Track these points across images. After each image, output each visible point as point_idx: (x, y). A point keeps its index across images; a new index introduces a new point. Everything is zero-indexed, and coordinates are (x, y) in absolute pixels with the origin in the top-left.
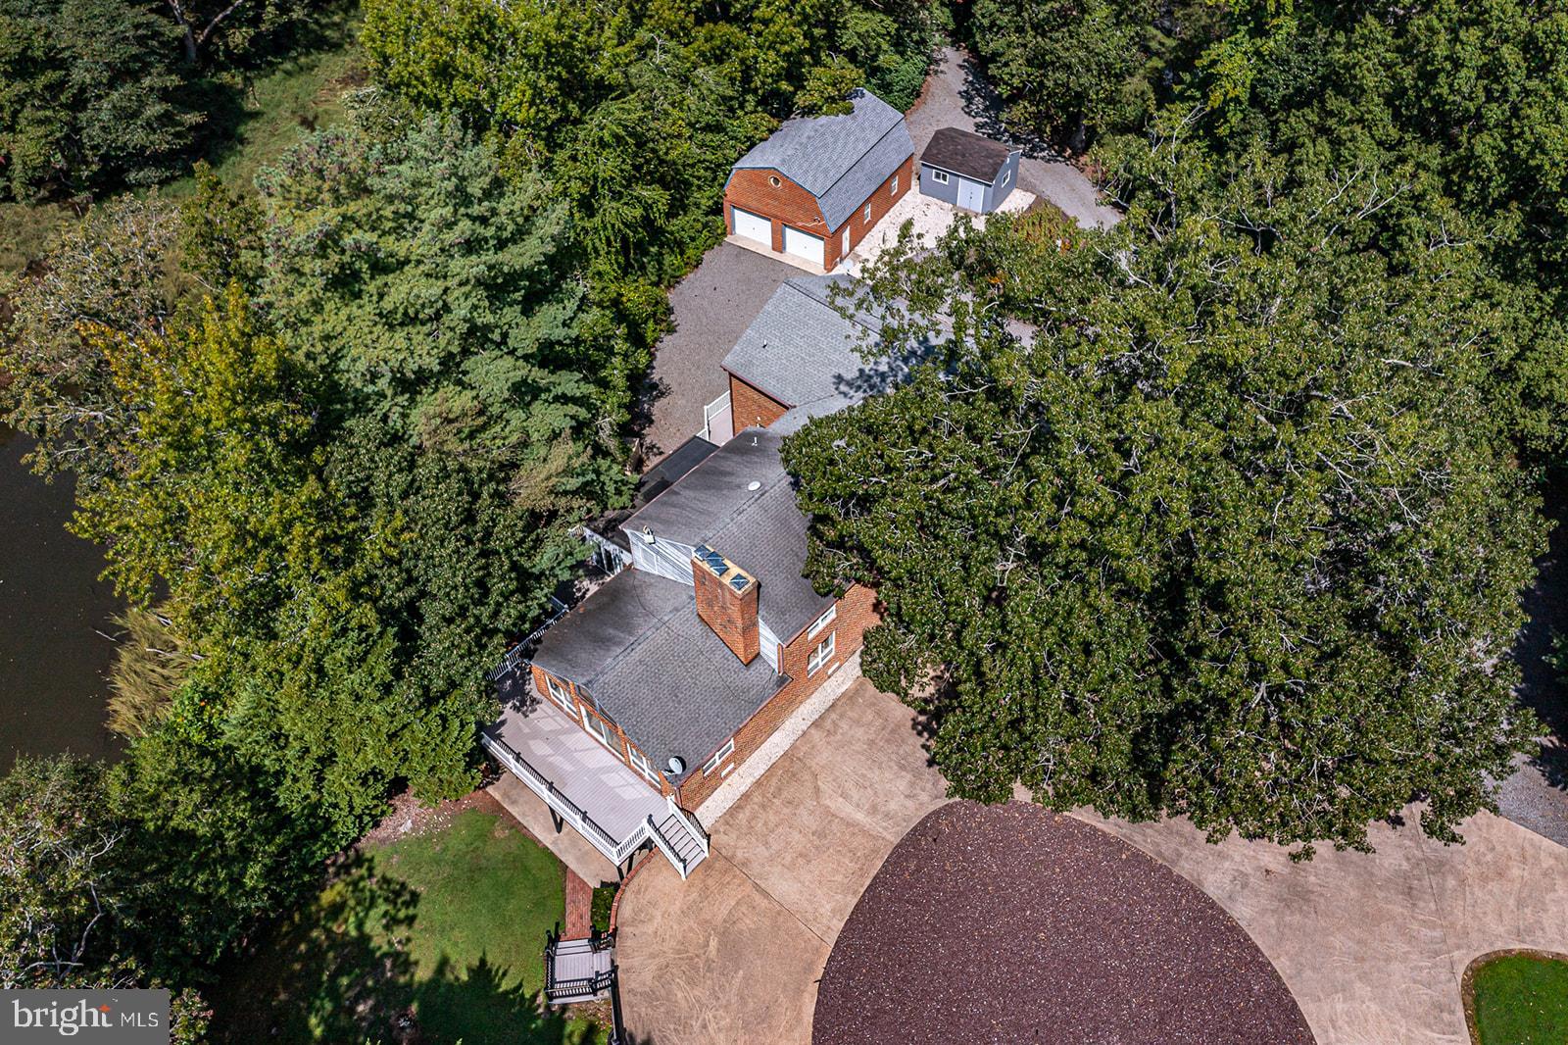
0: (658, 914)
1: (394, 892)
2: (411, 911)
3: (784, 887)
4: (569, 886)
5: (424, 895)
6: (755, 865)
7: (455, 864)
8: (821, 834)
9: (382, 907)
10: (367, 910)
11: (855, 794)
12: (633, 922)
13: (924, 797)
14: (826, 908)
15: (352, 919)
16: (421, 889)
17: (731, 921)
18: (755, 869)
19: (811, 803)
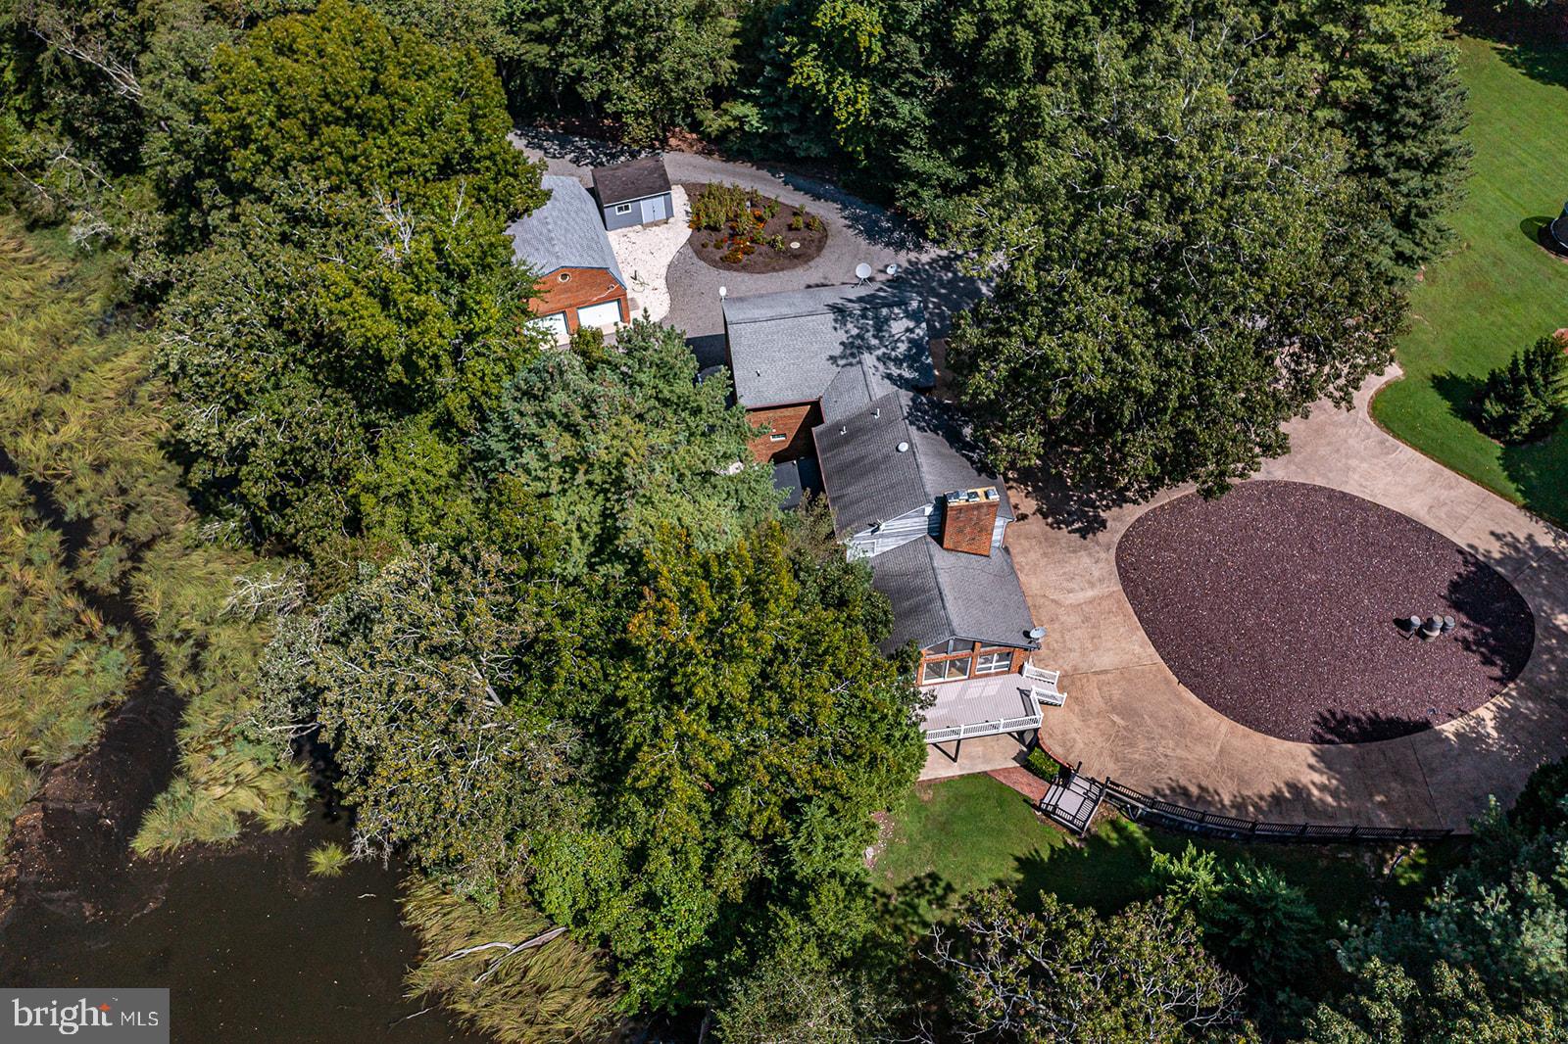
0: (1074, 735)
1: (916, 888)
2: (942, 884)
3: (1106, 660)
4: (1001, 779)
5: (934, 869)
6: (1082, 665)
7: (927, 838)
8: (1087, 619)
9: (923, 902)
10: (916, 912)
11: (1071, 585)
12: (1068, 751)
13: (1103, 555)
14: (1137, 649)
15: (914, 928)
16: (928, 869)
17: (1108, 700)
18: (1084, 667)
19: (1061, 611)
